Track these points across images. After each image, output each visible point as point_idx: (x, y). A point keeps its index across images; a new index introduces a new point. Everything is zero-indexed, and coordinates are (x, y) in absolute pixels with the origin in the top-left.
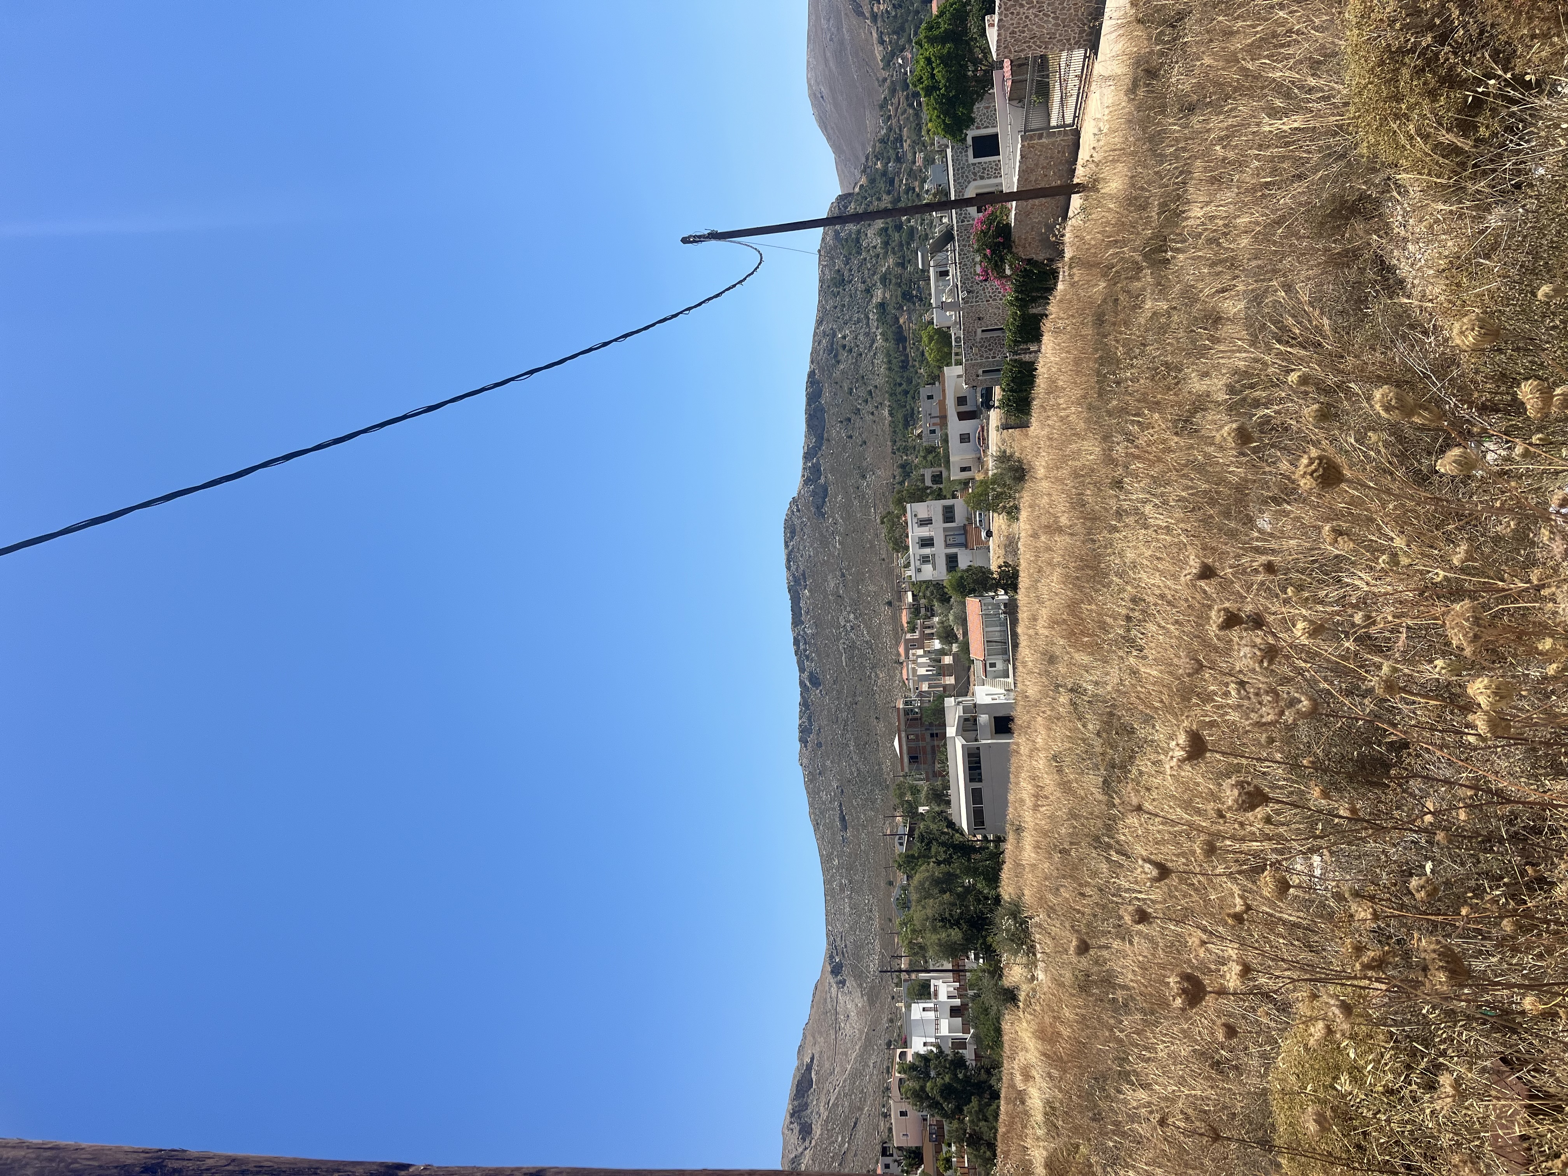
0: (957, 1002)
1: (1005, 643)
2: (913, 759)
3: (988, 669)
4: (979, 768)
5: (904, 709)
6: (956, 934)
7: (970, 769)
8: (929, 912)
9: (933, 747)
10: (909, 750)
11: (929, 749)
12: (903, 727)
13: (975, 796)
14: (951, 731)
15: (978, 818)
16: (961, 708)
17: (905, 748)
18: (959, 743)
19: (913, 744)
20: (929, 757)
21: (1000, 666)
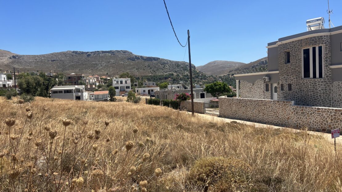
0: (7, 86)
1: (98, 99)
2: (70, 78)
3: (92, 95)
4: (68, 93)
5: (82, 76)
6: (25, 86)
7: (67, 91)
8: (30, 80)
9: (72, 82)
10: (72, 77)
11: (72, 81)
12: (77, 75)
13: (60, 92)
14: (76, 86)
15: (55, 92)
16: (82, 89)
17: (72, 76)
18: (74, 88)
19: (73, 78)
20: (70, 81)
21: (92, 98)
